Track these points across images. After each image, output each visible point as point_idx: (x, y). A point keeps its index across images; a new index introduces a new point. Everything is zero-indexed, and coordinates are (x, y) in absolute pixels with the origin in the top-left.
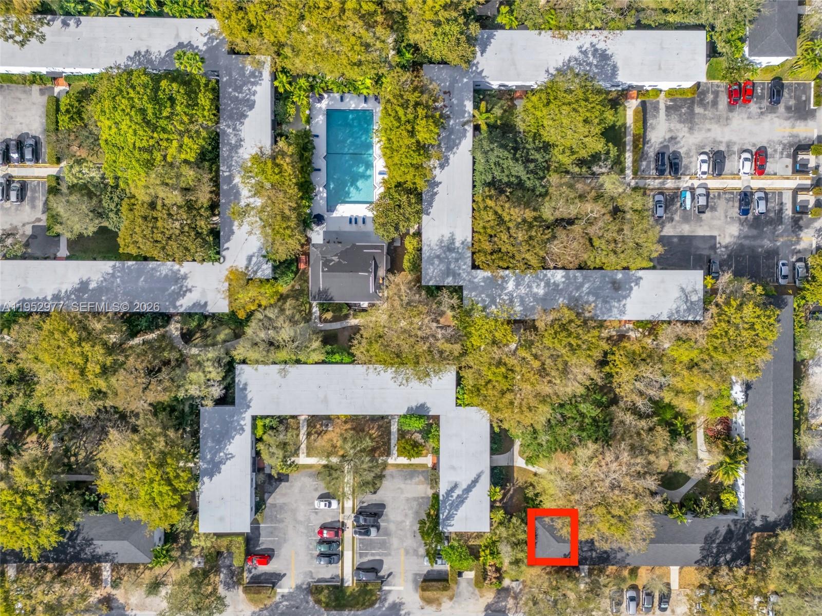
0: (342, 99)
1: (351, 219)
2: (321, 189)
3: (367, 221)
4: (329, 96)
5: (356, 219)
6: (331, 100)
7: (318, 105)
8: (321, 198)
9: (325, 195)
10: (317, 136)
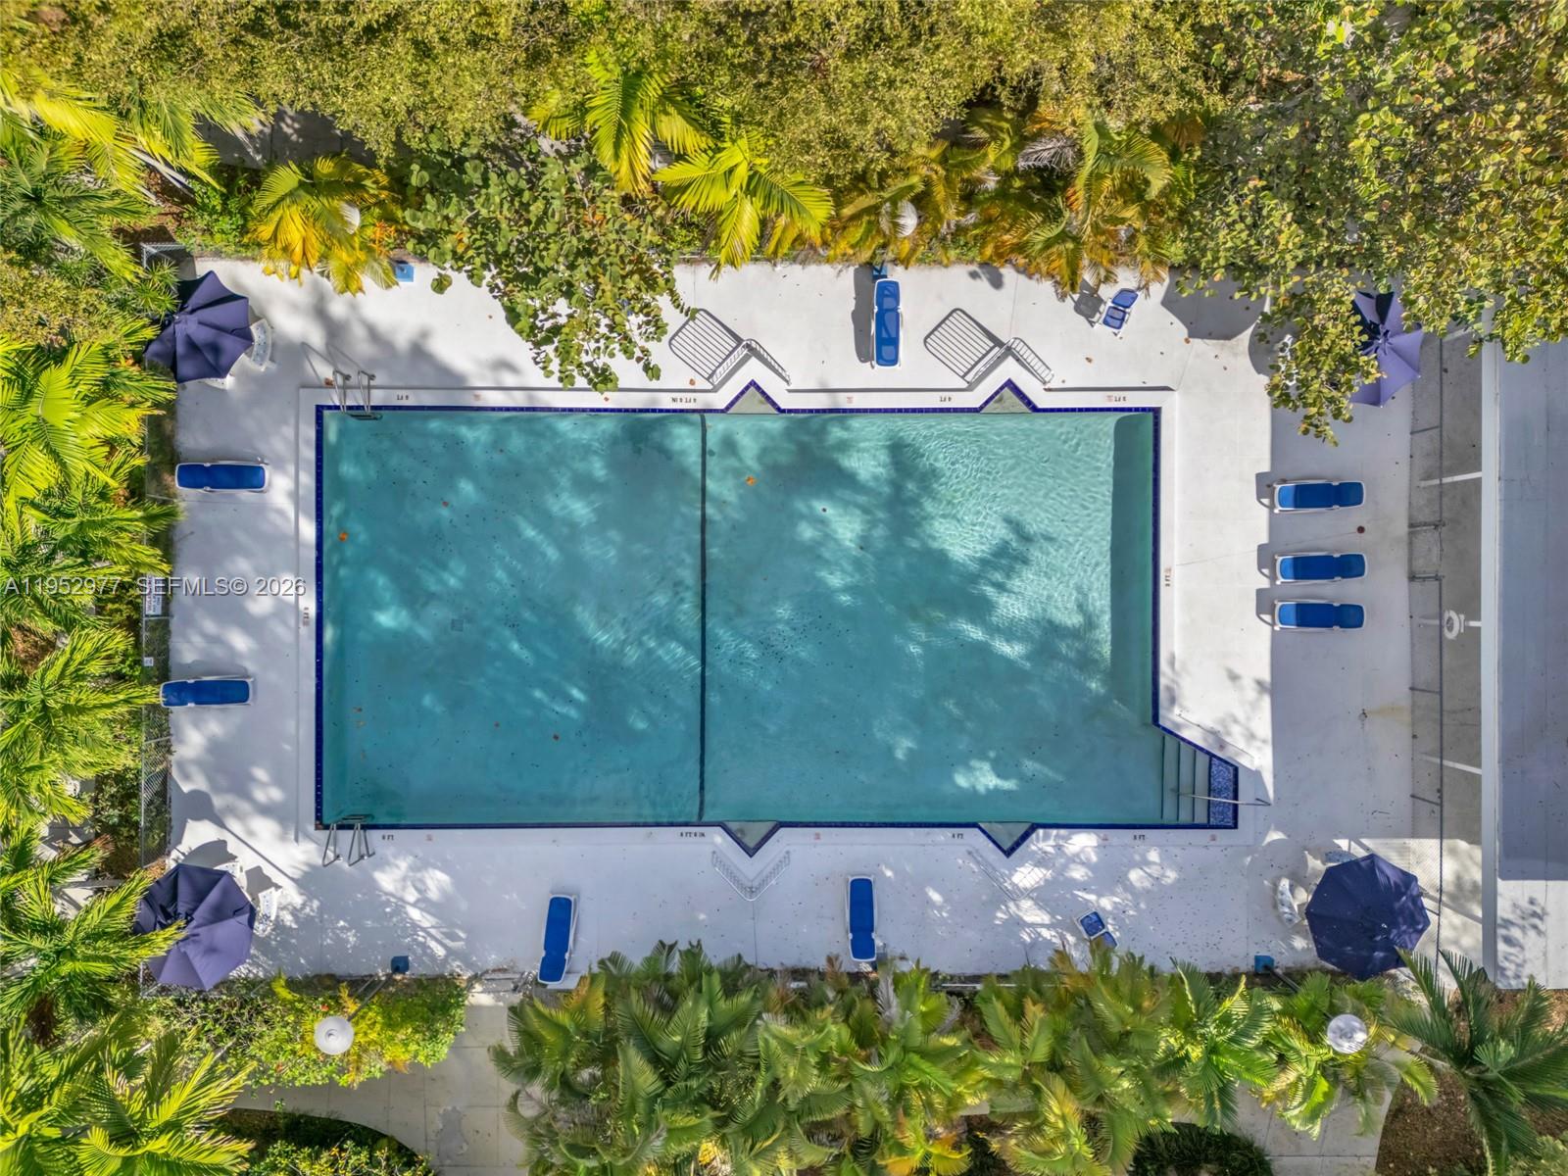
0: (228, 690)
1: (1311, 616)
2: (1027, 876)
3: (1322, 464)
4: (201, 808)
5: (1306, 567)
6: (240, 786)
7: (278, 903)
8: (1109, 876)
9: (1083, 842)
10: (560, 915)
